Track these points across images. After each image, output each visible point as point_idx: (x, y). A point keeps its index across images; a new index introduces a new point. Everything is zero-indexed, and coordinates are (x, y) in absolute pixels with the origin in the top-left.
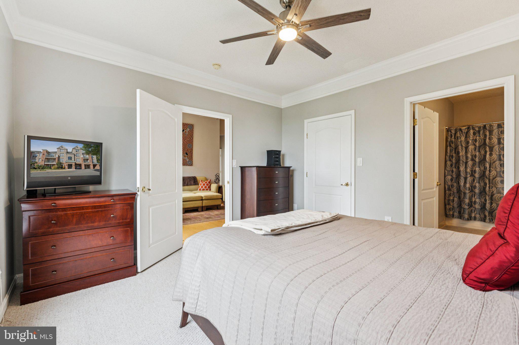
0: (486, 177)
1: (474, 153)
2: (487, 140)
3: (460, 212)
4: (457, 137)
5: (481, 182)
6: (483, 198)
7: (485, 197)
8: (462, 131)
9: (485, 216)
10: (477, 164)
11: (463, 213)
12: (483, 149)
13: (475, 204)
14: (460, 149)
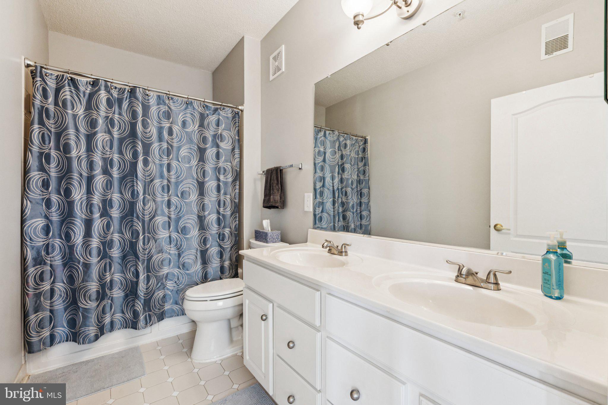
0: (138, 217)
1: (108, 153)
2: (139, 127)
3: (72, 323)
4: (64, 102)
5: (124, 230)
6: (130, 269)
7: (133, 265)
8: (77, 88)
9: (136, 315)
10: (116, 184)
11: (84, 324)
12: (130, 147)
13: (111, 288)
14: (73, 137)
